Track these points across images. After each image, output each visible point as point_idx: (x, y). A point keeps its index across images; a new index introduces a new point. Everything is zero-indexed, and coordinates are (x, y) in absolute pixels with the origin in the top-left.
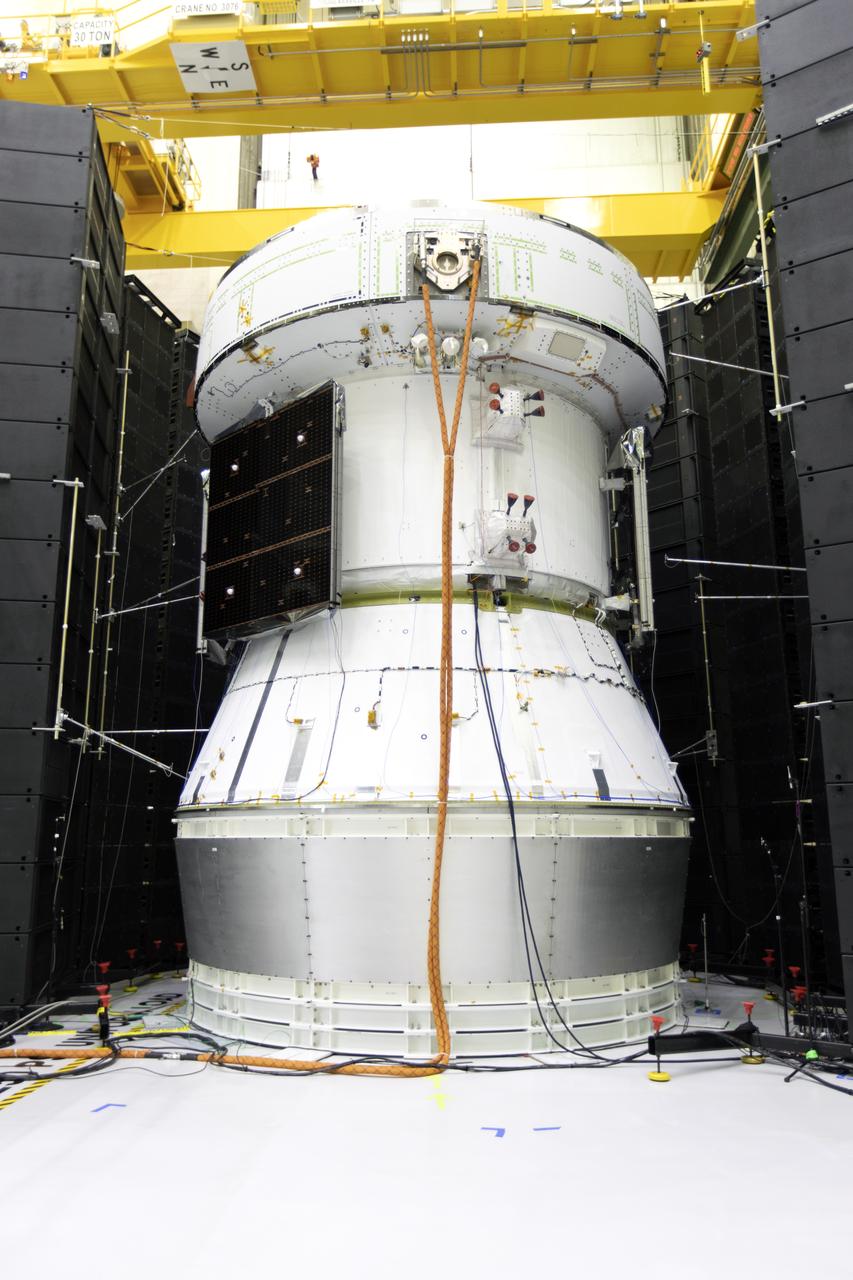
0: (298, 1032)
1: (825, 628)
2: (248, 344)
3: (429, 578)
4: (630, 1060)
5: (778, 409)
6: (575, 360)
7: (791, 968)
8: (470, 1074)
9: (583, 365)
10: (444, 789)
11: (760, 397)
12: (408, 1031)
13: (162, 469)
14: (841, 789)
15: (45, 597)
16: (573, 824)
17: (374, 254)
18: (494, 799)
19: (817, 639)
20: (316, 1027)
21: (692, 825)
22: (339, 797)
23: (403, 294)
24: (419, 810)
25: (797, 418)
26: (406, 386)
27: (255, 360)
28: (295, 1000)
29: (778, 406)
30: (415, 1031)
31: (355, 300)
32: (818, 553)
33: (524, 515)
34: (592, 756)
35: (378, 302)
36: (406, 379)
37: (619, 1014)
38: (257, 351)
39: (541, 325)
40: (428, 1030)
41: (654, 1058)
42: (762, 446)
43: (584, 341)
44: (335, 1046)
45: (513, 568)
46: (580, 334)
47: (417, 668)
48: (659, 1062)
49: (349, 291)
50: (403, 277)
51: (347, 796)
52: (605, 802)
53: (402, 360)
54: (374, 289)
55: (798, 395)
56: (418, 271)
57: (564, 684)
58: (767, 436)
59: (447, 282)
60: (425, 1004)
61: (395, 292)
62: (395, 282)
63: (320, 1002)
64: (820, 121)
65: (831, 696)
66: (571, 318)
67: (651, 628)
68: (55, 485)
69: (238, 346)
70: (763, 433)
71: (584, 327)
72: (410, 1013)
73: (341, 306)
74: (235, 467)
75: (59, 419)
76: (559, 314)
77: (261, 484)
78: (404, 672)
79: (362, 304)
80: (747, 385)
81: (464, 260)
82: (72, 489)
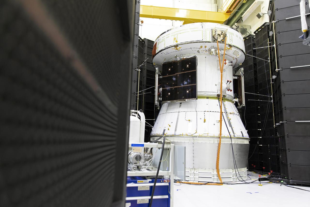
0: (190, 177)
1: (285, 109)
2: (176, 46)
3: (210, 94)
4: (252, 183)
5: (277, 70)
6: (236, 55)
7: (263, 168)
8: (228, 185)
9: (237, 56)
10: (221, 134)
11: (253, 61)
12: (212, 177)
13: (141, 66)
14: (288, 137)
15: (134, 93)
16: (239, 141)
17: (205, 33)
18: (228, 136)
19: (284, 111)
20: (195, 177)
21: (249, 141)
22: (200, 135)
23: (211, 41)
24: (215, 138)
25: (281, 72)
26: (206, 57)
27: (177, 49)
28: (190, 172)
29: (277, 69)
30: (214, 178)
31: (202, 41)
32: (284, 96)
33: (229, 84)
34: (240, 129)
35: (206, 42)
36: (206, 56)
37: (243, 175)
38: (178, 48)
39: (233, 49)
40: (216, 177)
41: (259, 182)
42: (253, 70)
43: (239, 52)
44: (198, 180)
45: (224, 93)
46: (238, 51)
47: (211, 111)
48: (260, 183)
49: (200, 39)
50: (211, 38)
51: (202, 135)
52: (243, 137)
53: (205, 52)
54: (205, 39)
55: (281, 67)
56: (213, 37)
57: (234, 115)
58: (254, 69)
59: (219, 40)
60: (215, 173)
61: (209, 40)
62: (209, 39)
63: (195, 172)
64: (286, 19)
65: (286, 121)
66: (238, 48)
67: (245, 106)
68: (135, 70)
69: (174, 46)
70: (253, 68)
71: (239, 50)
72: (213, 174)
73: (199, 42)
74: (170, 69)
75: (136, 57)
76: (236, 47)
77: (177, 74)
78: (208, 112)
79: (203, 42)
80: (249, 58)
81: (222, 36)
82: (139, 71)
